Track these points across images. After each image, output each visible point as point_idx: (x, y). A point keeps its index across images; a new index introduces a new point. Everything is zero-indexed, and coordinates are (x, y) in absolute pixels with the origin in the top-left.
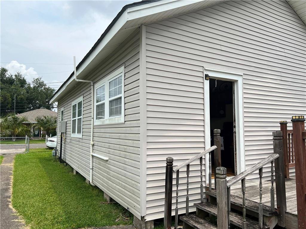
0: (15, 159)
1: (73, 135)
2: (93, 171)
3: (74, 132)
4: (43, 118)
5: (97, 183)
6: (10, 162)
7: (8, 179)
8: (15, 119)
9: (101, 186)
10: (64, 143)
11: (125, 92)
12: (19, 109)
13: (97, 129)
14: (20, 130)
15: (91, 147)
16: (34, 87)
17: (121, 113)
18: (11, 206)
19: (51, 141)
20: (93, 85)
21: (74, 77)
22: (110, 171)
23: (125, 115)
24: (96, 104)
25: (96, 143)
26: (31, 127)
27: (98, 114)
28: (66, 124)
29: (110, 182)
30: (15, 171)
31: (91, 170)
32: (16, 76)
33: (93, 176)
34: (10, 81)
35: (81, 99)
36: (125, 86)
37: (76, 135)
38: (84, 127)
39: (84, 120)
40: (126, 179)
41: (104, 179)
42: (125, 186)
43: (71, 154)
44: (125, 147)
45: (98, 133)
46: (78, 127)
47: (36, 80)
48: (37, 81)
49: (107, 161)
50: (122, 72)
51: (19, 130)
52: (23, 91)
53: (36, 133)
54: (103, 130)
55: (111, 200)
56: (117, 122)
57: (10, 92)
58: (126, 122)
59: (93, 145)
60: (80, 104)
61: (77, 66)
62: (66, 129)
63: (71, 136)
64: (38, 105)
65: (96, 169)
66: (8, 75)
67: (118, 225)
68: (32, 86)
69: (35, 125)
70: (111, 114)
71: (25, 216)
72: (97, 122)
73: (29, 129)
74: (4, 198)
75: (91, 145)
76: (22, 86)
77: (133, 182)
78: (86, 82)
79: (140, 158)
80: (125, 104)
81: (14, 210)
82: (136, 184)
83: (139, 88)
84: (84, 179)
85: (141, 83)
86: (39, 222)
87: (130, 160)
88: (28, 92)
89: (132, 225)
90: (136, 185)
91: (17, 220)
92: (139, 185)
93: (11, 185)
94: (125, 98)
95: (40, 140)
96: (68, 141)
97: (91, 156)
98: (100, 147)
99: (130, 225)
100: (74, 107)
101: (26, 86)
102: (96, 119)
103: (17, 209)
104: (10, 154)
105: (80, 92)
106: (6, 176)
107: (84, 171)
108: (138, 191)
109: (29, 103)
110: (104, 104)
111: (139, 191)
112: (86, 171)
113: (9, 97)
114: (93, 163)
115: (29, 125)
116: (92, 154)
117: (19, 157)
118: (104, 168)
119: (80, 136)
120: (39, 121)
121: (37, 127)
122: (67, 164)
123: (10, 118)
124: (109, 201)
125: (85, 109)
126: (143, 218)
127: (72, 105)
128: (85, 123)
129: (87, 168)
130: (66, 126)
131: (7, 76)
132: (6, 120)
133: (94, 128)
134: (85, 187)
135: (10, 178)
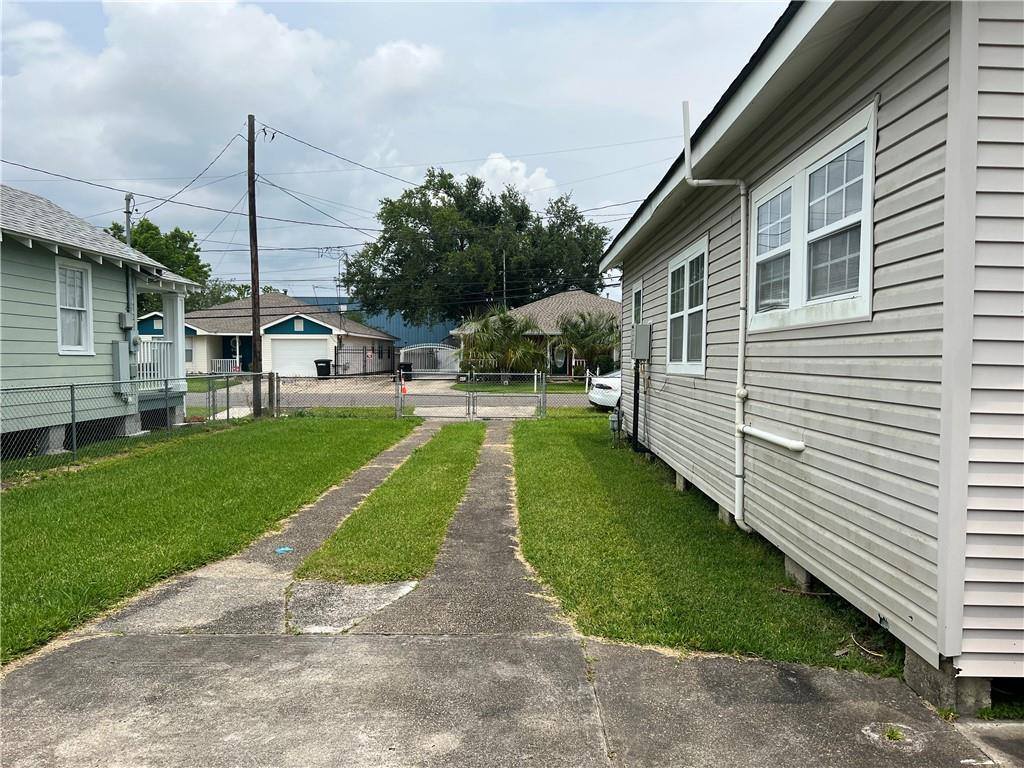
0: (514, 433)
1: (673, 368)
2: (744, 482)
3: (676, 356)
4: (576, 318)
5: (758, 522)
6: (504, 440)
7: (504, 484)
8: (508, 324)
9: (773, 533)
10: (645, 393)
11: (875, 201)
12: (513, 293)
13: (760, 345)
14: (519, 353)
15: (738, 407)
16: (551, 227)
17: (854, 283)
18: (520, 557)
19: (601, 387)
20: (747, 195)
21: (685, 173)
22: (811, 489)
23: (875, 291)
24: (755, 259)
25: (755, 392)
26: (546, 346)
27: (761, 294)
28: (651, 332)
29: (810, 525)
30: (518, 465)
31: (738, 481)
32: (503, 197)
33: (746, 499)
34: (491, 215)
35: (700, 247)
36: (877, 178)
37: (685, 367)
38: (713, 338)
39: (713, 315)
40: (875, 518)
41: (787, 510)
42: (870, 543)
43: (667, 426)
44: (874, 406)
45: (763, 360)
46: (689, 340)
47: (556, 203)
48: (558, 207)
49: (799, 452)
50: (866, 128)
51: (516, 355)
52: (523, 241)
53: (560, 362)
54: (781, 348)
55: (814, 583)
56: (838, 317)
57: (491, 246)
58: (876, 316)
59: (745, 399)
60: (697, 264)
61: (692, 133)
62: (651, 348)
63: (668, 372)
64: (561, 281)
65: (755, 476)
66: (484, 196)
67: (844, 668)
68: (545, 224)
69: (555, 339)
70: (814, 289)
71: (559, 587)
72: (760, 322)
73: (542, 352)
74: (500, 532)
75: (737, 399)
76: (520, 227)
77: (908, 533)
78: (720, 187)
79: (938, 447)
80: (875, 247)
81: (528, 566)
82: (920, 539)
83: (942, 180)
84: (714, 507)
85: (951, 156)
86: (598, 611)
87: (892, 453)
88: (534, 244)
89: (896, 680)
90: (921, 543)
91: (538, 596)
92: (931, 543)
93: (511, 501)
94: (875, 224)
95: (570, 385)
96: (655, 384)
97: (737, 434)
98: (769, 406)
99: (891, 679)
100: (678, 275)
101: (531, 225)
102: (757, 310)
103: (535, 565)
104: (499, 419)
105: (696, 224)
106: (499, 475)
107: (713, 481)
108: (928, 567)
109: (539, 277)
110: (787, 255)
111: (933, 567)
112: (720, 482)
113: (490, 261)
114: (746, 458)
115: (540, 339)
116: (740, 426)
117: (521, 427)
118: (784, 476)
119: (698, 369)
120: (565, 330)
121: (561, 347)
122: (654, 457)
123: (494, 320)
124: (803, 587)
125: (715, 279)
126: (946, 662)
127: (671, 270)
128: (713, 327)
129: (723, 472)
130: (651, 341)
131: (483, 200)
132: (486, 326)
133: (746, 343)
134: (719, 532)
135: (509, 481)
